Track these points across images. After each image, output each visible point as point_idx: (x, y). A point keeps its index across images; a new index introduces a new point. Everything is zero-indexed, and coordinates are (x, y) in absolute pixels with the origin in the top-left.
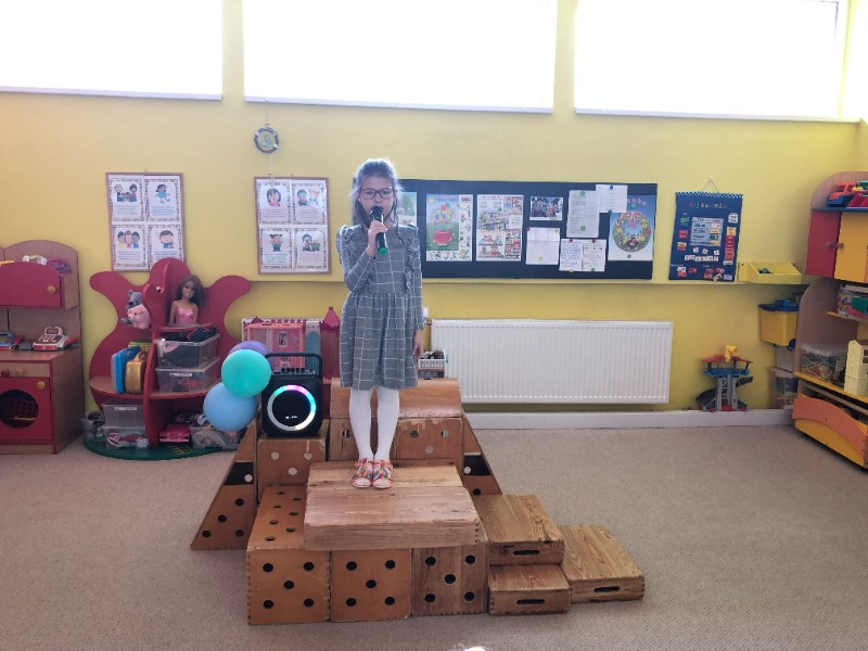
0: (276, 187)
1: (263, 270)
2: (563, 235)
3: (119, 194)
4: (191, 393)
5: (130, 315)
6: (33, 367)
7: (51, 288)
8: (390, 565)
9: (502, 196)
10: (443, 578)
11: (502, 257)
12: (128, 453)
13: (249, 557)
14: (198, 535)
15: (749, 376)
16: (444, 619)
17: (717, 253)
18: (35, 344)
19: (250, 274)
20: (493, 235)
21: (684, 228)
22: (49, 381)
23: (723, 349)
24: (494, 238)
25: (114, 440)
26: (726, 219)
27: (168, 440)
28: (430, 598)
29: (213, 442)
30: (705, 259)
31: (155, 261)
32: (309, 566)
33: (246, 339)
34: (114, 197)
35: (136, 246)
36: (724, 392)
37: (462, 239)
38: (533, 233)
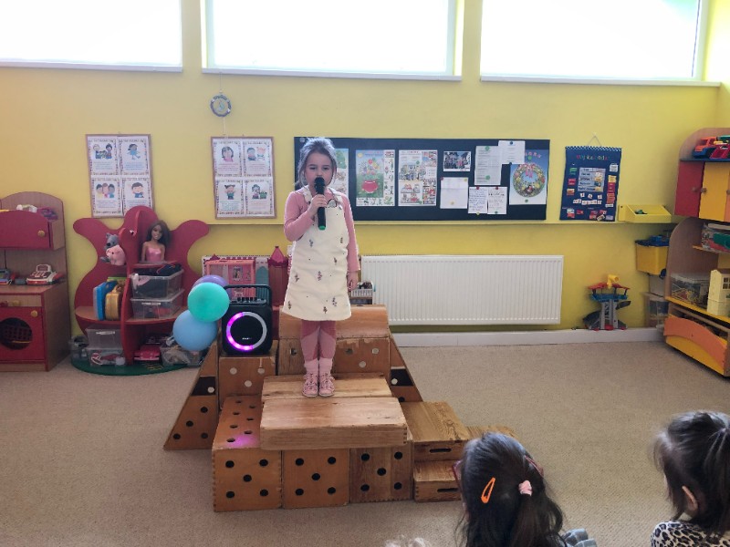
0: (230, 145)
1: (219, 216)
2: (471, 183)
3: (97, 152)
4: (160, 319)
5: (109, 254)
6: (27, 299)
7: (41, 232)
8: (332, 461)
9: (420, 151)
10: (376, 470)
11: (420, 202)
12: (109, 370)
13: (214, 456)
14: (169, 438)
15: (628, 300)
16: (378, 505)
17: (600, 197)
18: (28, 279)
19: (208, 219)
20: (413, 184)
21: (572, 177)
22: (41, 310)
23: (606, 278)
24: (413, 187)
25: (95, 359)
26: (608, 168)
27: (142, 359)
28: (365, 488)
29: (179, 359)
30: (590, 203)
31: (128, 208)
32: (264, 463)
33: (206, 274)
34: (93, 155)
35: (112, 196)
36: (607, 314)
37: (386, 187)
38: (445, 182)
